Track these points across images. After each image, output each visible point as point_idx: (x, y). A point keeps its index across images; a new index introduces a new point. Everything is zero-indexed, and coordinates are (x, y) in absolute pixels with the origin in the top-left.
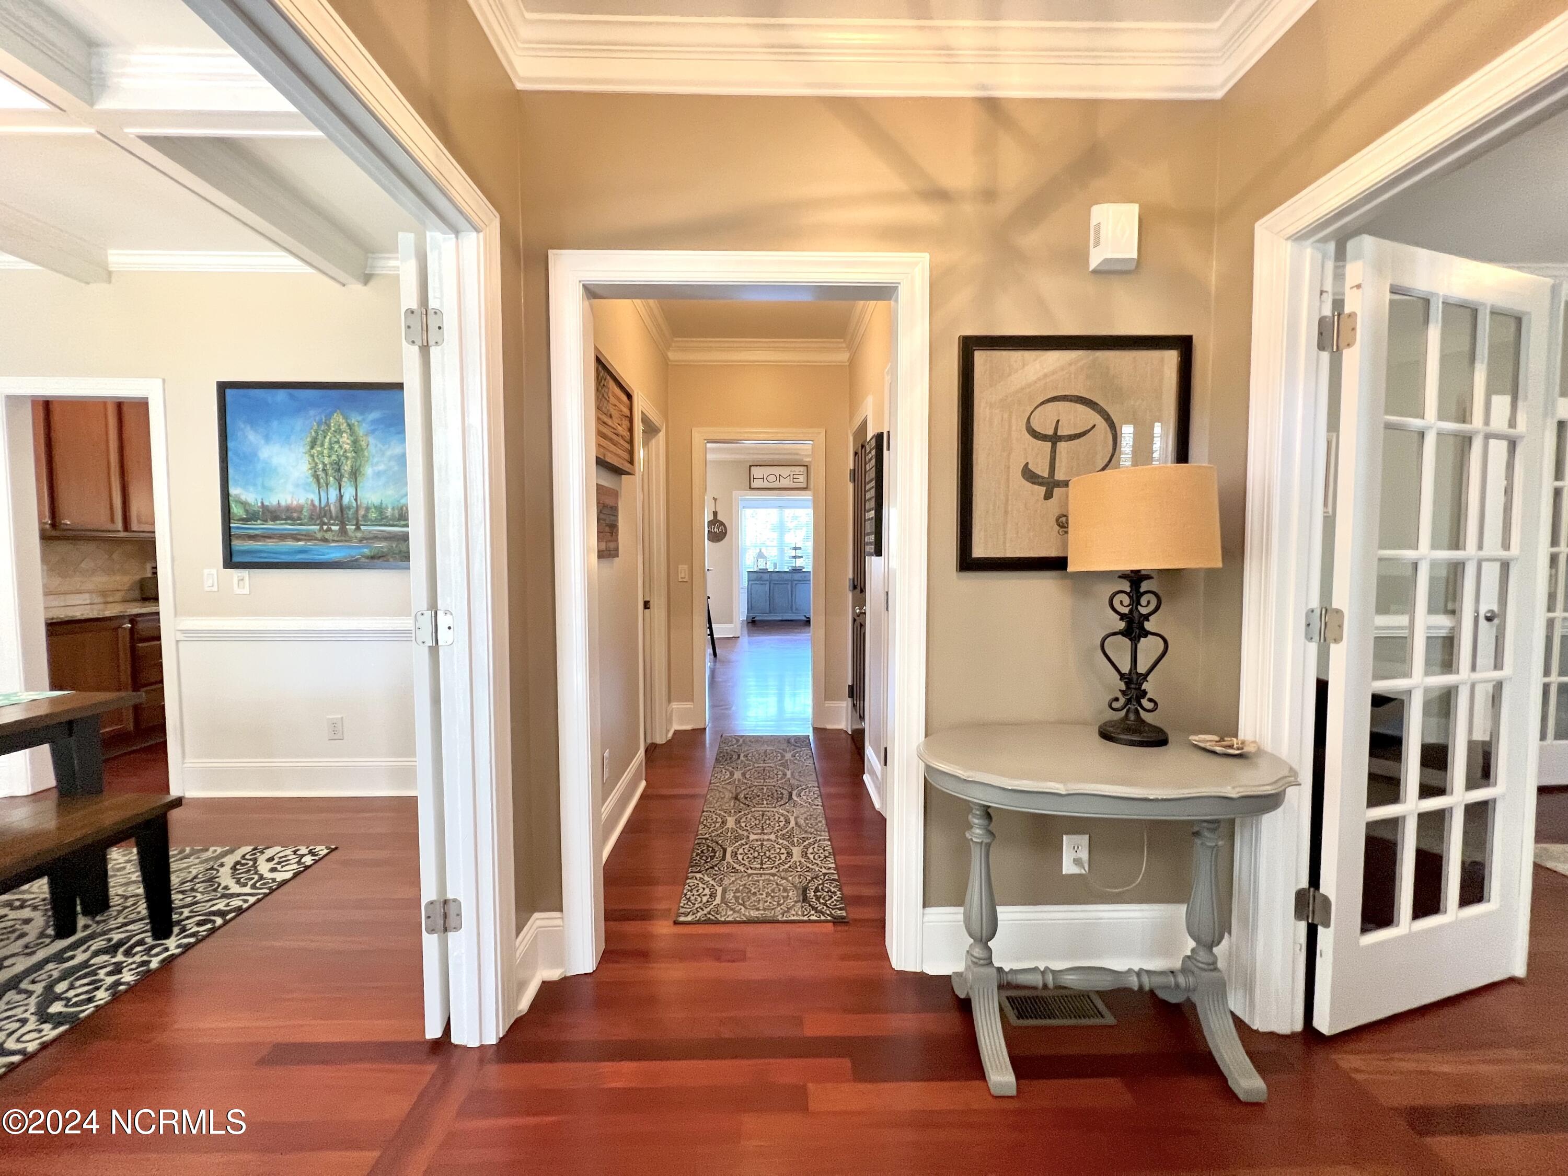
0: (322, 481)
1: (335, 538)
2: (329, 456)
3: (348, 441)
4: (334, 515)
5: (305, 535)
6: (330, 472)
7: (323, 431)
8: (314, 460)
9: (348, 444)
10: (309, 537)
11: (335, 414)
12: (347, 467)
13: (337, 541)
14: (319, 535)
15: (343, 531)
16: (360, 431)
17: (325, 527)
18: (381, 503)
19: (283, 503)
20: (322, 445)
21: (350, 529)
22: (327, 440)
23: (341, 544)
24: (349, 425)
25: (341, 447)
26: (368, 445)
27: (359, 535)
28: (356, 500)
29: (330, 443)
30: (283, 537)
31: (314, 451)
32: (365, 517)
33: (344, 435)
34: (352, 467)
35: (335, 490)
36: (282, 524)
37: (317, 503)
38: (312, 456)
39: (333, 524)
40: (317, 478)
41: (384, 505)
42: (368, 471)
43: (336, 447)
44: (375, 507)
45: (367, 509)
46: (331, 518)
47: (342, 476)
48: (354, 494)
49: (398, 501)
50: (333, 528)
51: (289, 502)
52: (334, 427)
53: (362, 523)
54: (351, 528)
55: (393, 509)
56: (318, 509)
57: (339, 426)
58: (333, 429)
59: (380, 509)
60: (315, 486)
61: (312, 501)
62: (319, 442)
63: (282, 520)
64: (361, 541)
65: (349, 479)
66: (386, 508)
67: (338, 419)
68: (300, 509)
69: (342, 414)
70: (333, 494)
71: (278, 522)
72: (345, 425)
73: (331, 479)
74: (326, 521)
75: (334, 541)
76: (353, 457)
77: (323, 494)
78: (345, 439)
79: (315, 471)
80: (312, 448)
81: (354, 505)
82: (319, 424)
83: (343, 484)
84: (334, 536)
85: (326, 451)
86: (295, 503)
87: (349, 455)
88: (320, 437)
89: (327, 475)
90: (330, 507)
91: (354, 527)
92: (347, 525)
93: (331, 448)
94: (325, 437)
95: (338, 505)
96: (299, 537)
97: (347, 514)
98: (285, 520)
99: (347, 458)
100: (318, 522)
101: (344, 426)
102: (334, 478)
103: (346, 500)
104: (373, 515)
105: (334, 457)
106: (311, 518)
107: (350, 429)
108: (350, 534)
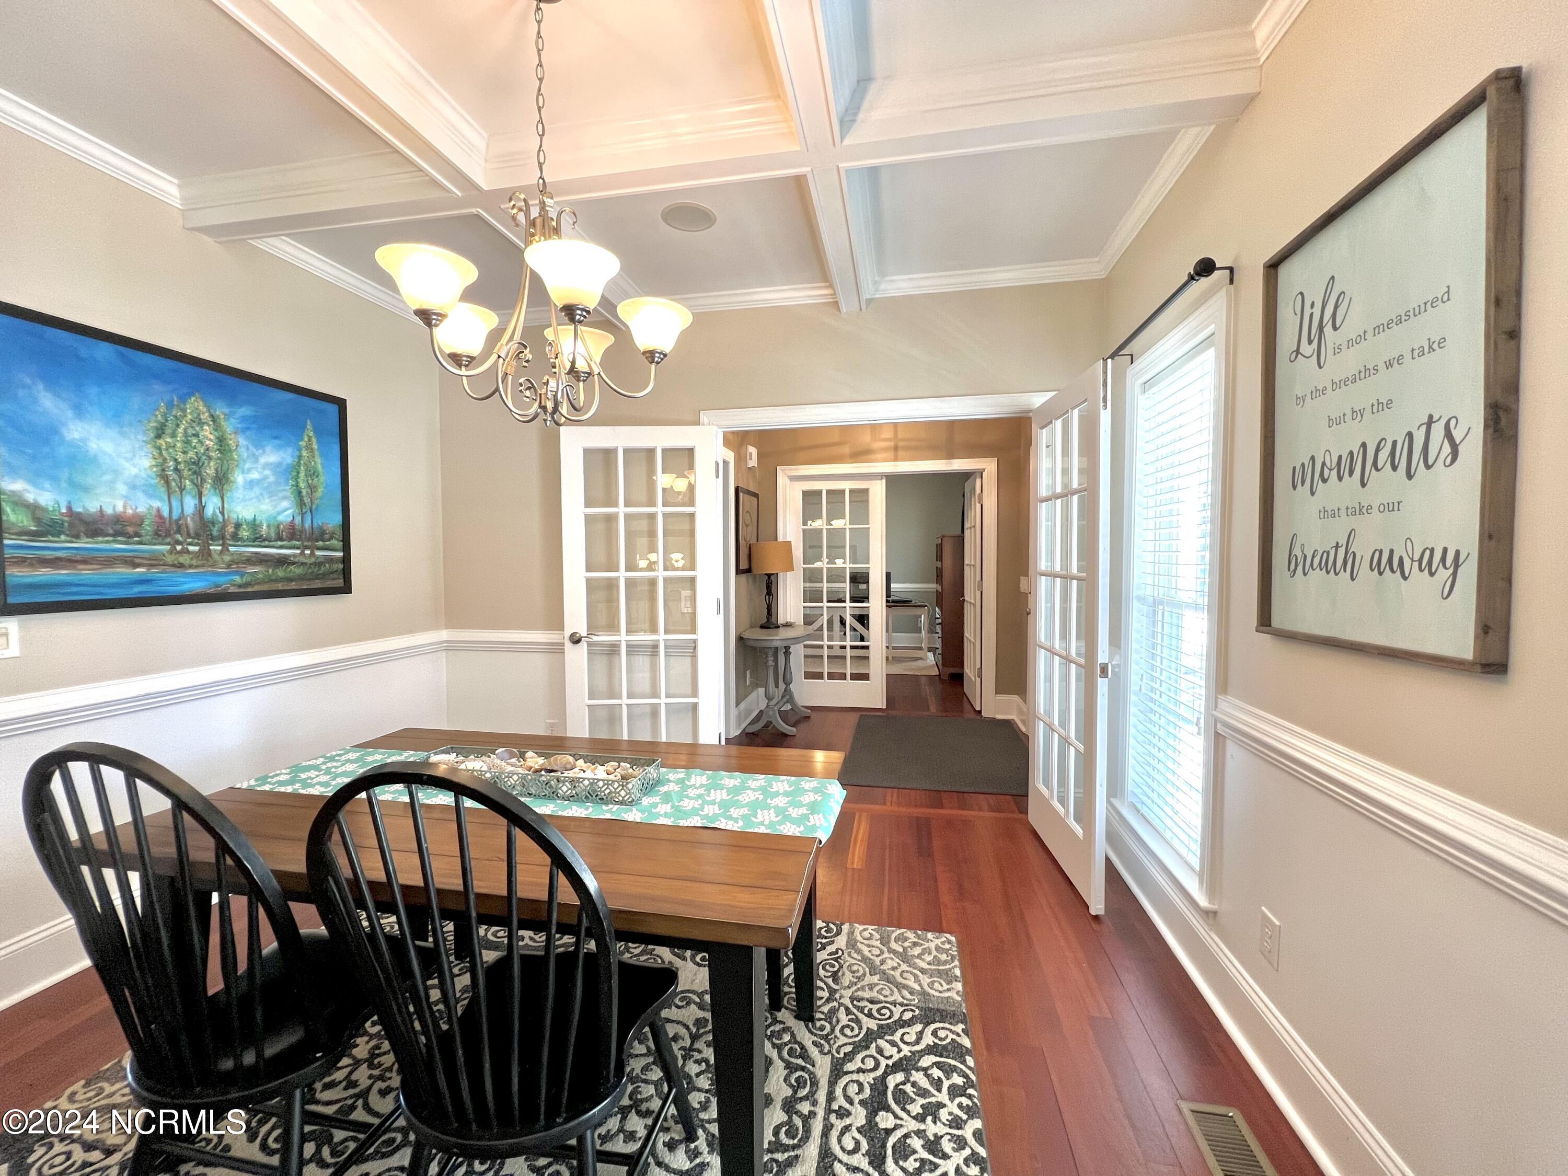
0: (173, 484)
1: (194, 562)
2: (185, 453)
3: (212, 437)
4: (192, 531)
5: (150, 559)
6: (186, 473)
7: (175, 417)
8: (161, 454)
9: (211, 440)
10: (154, 561)
11: (193, 399)
12: (210, 470)
13: (197, 567)
14: (170, 559)
15: (205, 554)
16: (228, 427)
17: (179, 548)
18: (255, 519)
19: (109, 511)
20: (174, 435)
21: (215, 550)
22: (181, 430)
23: (201, 570)
24: (212, 416)
25: (200, 442)
26: (237, 446)
27: (227, 558)
28: (222, 513)
29: (185, 434)
30: (110, 561)
31: (161, 441)
32: (235, 537)
33: (206, 427)
34: (216, 470)
35: (194, 497)
36: (107, 542)
37: (166, 513)
38: (159, 448)
39: (190, 544)
40: (166, 480)
41: (258, 522)
42: (239, 478)
43: (195, 441)
44: (248, 524)
45: (238, 526)
46: (189, 535)
47: (203, 481)
48: (220, 505)
49: (275, 518)
50: (191, 548)
51: (120, 508)
52: (190, 413)
53: (231, 543)
54: (216, 548)
55: (268, 526)
56: (167, 522)
57: (199, 415)
58: (190, 416)
59: (254, 525)
60: (163, 490)
61: (158, 510)
62: (168, 431)
63: (108, 535)
64: (229, 566)
65: (213, 486)
66: (261, 525)
67: (195, 404)
68: (138, 521)
69: (203, 400)
70: (190, 504)
71: (100, 539)
72: (207, 414)
73: (188, 482)
74: (181, 539)
75: (191, 566)
76: (219, 458)
77: (175, 503)
78: (207, 433)
79: (163, 470)
80: (158, 436)
81: (220, 518)
82: (170, 405)
83: (205, 492)
84: (192, 559)
85: (179, 445)
86: (130, 511)
87: (212, 454)
88: (169, 424)
89: (181, 477)
90: (186, 520)
91: (220, 548)
92: (211, 545)
93: (187, 442)
94: (178, 426)
95: (197, 518)
96: (137, 561)
97: (211, 530)
98: (113, 535)
99: (210, 458)
100: (168, 540)
101: (205, 416)
102: (192, 481)
103: (209, 511)
104: (245, 533)
105: (191, 454)
106: (157, 534)
107: (214, 421)
108: (216, 557)
